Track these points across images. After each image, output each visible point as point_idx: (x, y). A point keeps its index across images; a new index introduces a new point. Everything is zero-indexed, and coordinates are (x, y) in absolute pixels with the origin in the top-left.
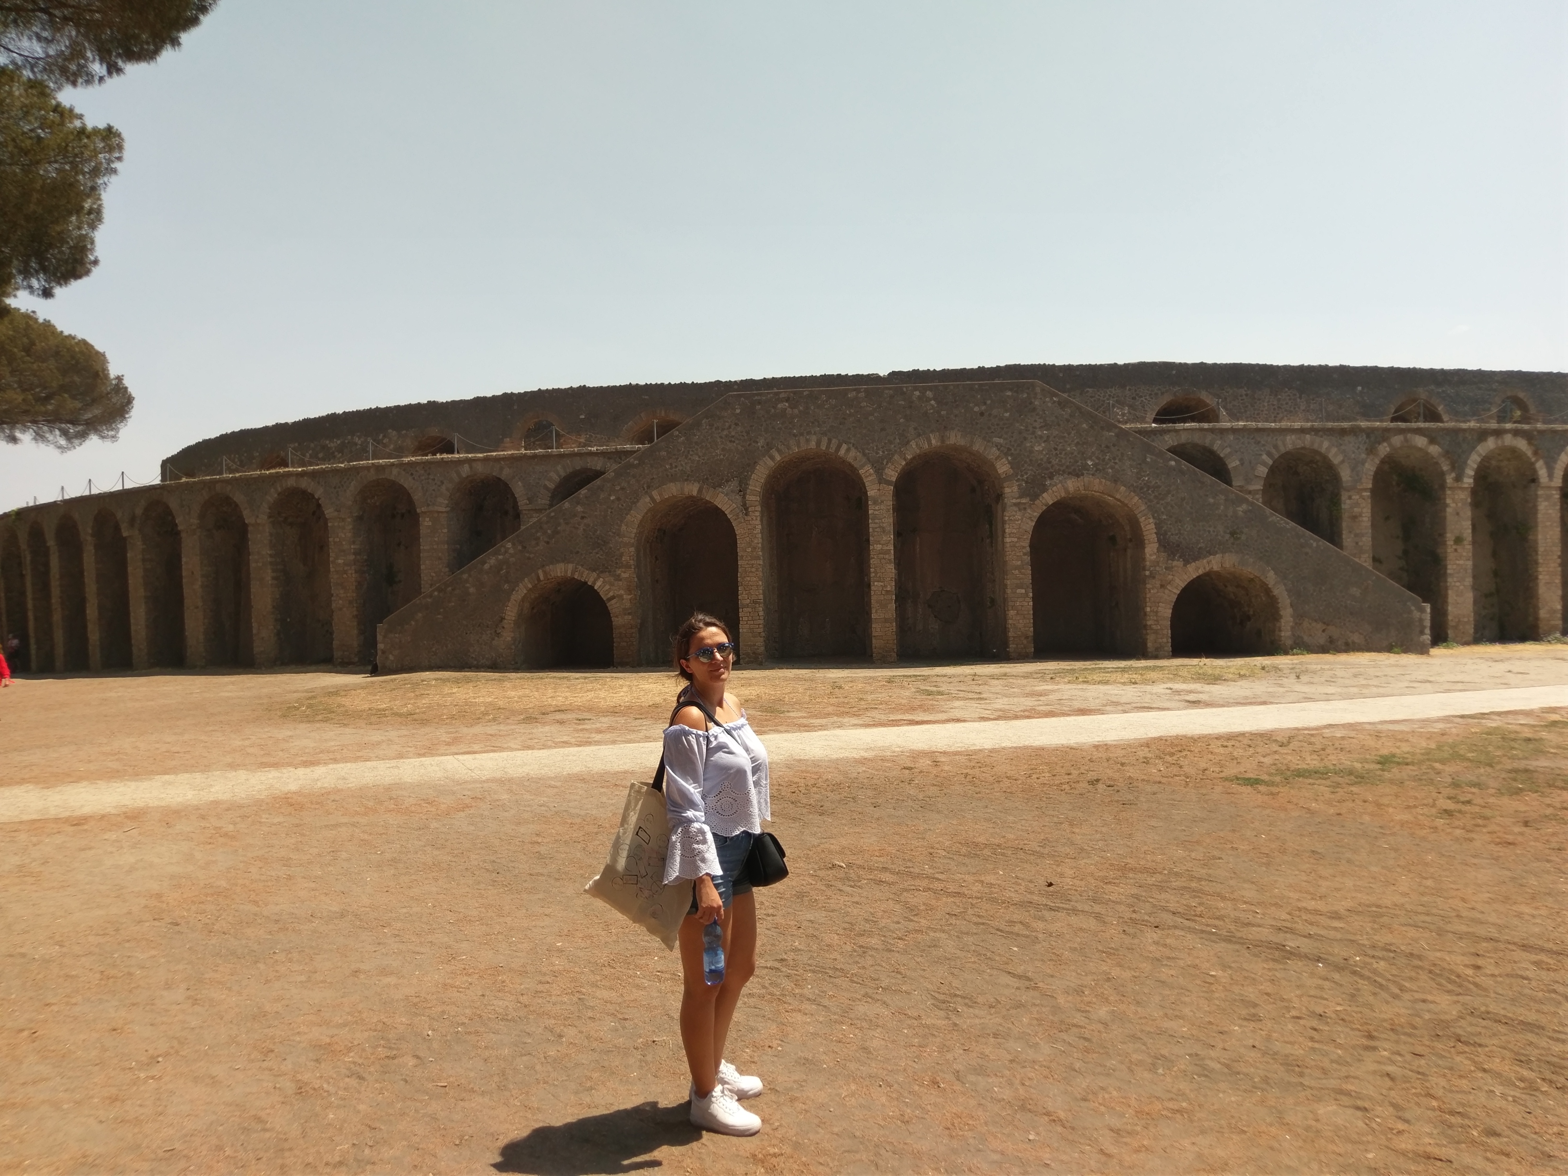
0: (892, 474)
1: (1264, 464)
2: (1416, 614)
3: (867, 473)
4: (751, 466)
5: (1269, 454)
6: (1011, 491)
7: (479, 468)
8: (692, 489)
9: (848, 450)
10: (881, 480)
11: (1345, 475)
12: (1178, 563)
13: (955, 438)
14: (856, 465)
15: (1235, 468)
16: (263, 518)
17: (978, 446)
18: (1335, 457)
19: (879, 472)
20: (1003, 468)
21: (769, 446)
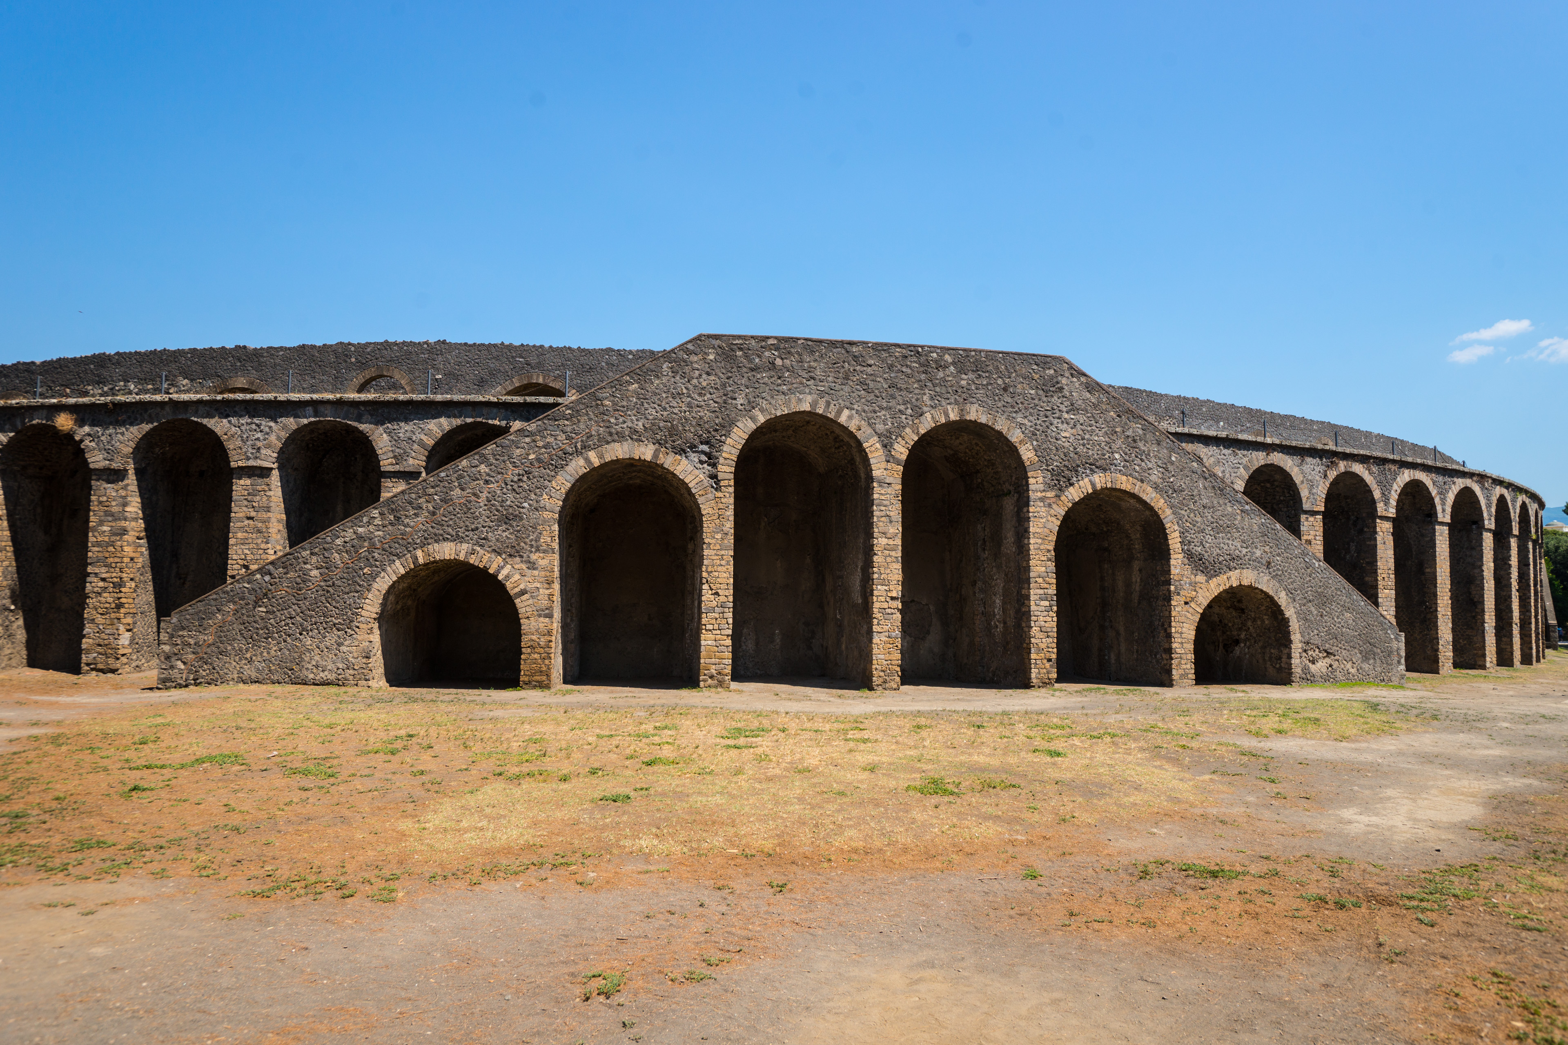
0: (901, 451)
1: (1241, 477)
2: (1395, 643)
3: (873, 447)
6: (1036, 482)
7: (328, 414)
9: (850, 418)
10: (890, 458)
12: (1200, 579)
13: (976, 413)
14: (859, 437)
17: (1001, 425)
18: (1296, 476)
19: (887, 447)
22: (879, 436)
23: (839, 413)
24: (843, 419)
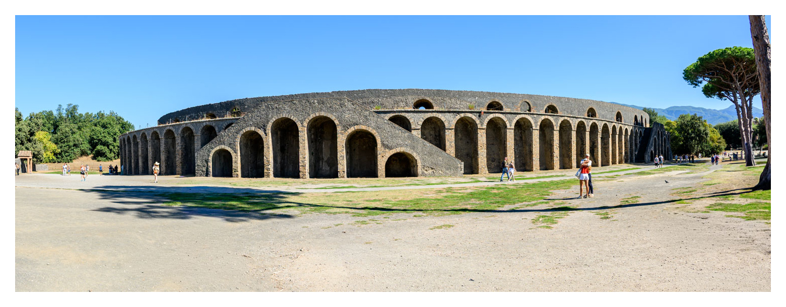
0: (305, 124)
1: (421, 121)
2: (459, 165)
3: (299, 124)
4: (268, 122)
5: (423, 118)
6: (339, 129)
7: (208, 123)
8: (253, 129)
9: (293, 118)
10: (303, 126)
11: (446, 124)
12: (387, 150)
13: (323, 114)
14: (296, 121)
15: (412, 122)
16: (163, 137)
17: (329, 116)
18: (443, 119)
19: (302, 124)
20: (336, 122)
21: (272, 117)
22: (300, 121)
23: (291, 117)
24: (292, 118)
